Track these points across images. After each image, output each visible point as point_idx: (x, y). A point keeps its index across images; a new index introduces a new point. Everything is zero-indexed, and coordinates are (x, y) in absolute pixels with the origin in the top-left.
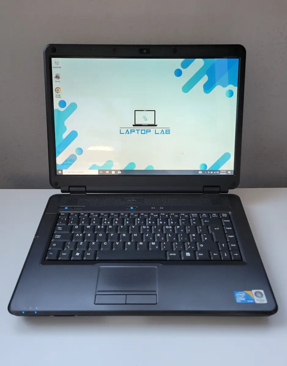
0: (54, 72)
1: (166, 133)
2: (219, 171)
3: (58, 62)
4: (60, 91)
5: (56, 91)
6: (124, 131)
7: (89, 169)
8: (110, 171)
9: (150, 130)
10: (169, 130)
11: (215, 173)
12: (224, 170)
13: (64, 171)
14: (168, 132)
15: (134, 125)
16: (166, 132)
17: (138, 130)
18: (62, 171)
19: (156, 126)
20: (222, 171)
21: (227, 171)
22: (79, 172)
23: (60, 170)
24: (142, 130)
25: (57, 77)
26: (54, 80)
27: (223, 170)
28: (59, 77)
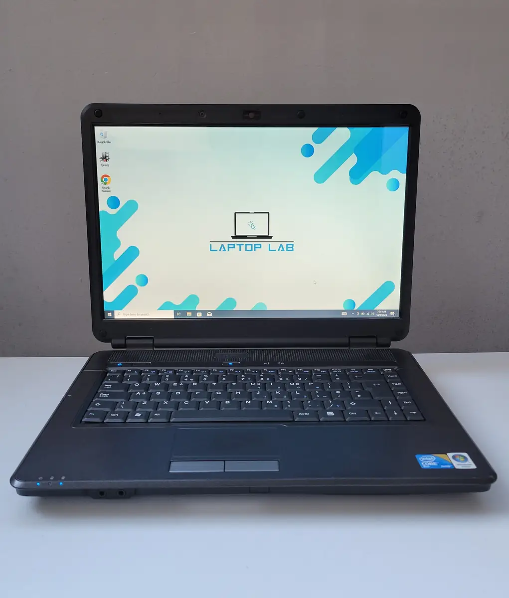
0: (100, 151)
1: (287, 250)
2: (376, 311)
3: (106, 133)
4: (110, 181)
5: (102, 181)
6: (216, 246)
7: (160, 309)
8: (194, 312)
9: (261, 245)
10: (293, 245)
11: (368, 314)
12: (384, 310)
13: (116, 312)
14: (290, 248)
15: (233, 237)
16: (287, 248)
17: (240, 245)
18: (113, 313)
19: (271, 237)
20: (380, 312)
21: (389, 311)
22: (142, 315)
23: (109, 312)
24: (246, 245)
25: (105, 158)
26: (99, 162)
27: (382, 310)
28: (107, 158)
